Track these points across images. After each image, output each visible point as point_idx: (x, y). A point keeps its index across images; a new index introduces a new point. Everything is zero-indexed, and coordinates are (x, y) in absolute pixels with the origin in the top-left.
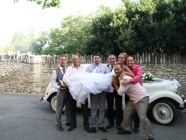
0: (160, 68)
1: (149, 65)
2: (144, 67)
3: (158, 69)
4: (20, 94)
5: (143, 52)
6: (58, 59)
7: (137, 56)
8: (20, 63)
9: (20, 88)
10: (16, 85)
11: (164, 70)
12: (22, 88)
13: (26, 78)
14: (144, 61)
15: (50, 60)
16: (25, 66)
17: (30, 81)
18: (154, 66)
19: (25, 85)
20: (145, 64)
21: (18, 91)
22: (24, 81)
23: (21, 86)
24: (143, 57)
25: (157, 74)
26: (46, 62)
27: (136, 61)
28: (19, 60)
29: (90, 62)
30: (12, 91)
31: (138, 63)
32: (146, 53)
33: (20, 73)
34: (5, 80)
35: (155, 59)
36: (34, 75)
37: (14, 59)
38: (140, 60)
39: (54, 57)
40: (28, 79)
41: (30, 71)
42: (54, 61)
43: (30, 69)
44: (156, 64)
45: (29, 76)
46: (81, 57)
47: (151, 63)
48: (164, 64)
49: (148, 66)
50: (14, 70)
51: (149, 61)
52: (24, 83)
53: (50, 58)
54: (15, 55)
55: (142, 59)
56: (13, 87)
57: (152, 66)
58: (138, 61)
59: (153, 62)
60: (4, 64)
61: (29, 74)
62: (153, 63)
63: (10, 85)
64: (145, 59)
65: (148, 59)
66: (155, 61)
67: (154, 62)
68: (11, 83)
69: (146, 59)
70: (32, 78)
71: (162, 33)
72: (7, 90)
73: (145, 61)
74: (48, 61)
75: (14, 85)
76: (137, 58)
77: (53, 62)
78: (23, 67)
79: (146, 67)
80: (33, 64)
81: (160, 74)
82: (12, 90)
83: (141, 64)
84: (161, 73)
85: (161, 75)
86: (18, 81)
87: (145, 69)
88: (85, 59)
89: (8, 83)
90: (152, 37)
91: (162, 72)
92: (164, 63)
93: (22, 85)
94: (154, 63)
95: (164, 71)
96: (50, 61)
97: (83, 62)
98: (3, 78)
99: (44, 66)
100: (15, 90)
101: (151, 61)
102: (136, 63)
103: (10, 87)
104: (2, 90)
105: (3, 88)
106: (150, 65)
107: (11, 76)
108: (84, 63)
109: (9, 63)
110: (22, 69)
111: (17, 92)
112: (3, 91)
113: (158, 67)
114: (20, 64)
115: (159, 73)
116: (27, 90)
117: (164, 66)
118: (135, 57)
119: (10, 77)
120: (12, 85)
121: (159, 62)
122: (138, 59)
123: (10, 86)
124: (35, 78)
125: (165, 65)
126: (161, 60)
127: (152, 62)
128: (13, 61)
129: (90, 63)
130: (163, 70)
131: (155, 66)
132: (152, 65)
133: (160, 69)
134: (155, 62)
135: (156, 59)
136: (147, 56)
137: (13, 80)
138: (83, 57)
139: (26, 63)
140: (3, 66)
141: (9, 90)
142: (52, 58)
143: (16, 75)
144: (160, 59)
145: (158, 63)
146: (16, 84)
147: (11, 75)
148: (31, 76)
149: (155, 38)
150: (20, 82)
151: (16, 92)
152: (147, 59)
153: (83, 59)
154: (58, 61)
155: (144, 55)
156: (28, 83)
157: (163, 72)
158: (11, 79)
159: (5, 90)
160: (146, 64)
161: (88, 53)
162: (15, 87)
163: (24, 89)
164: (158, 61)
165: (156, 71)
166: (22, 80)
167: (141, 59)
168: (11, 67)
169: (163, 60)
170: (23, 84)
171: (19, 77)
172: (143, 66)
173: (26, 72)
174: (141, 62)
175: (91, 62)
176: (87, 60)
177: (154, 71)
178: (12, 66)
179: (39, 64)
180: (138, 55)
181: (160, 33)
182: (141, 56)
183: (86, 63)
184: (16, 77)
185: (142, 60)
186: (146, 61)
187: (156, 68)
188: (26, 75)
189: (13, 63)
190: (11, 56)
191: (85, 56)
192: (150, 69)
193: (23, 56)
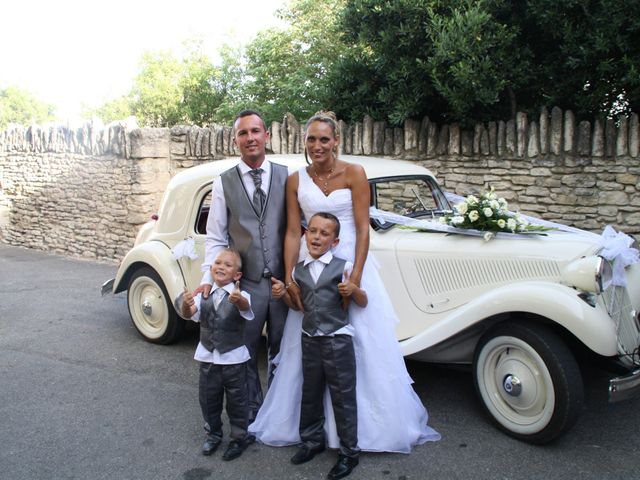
0: (612, 177)
1: (564, 165)
2: (546, 172)
3: (605, 181)
4: (104, 262)
5: (544, 108)
6: (225, 142)
7: (516, 126)
8: (101, 155)
9: (103, 244)
10: (93, 232)
11: (634, 186)
12: (109, 241)
13: (121, 207)
14: (543, 147)
15: (198, 143)
16: (117, 166)
17: (131, 219)
18: (587, 169)
19: (117, 231)
20: (549, 159)
21: (100, 251)
22: (113, 219)
23: (108, 236)
24: (543, 131)
25: (601, 202)
26: (188, 151)
27: (510, 145)
28: (100, 147)
30: (82, 252)
31: (520, 154)
32: (554, 113)
33: (101, 191)
34: (64, 214)
35: (591, 139)
36: (143, 198)
37: (85, 142)
38: (527, 145)
39: (213, 134)
40: (126, 212)
41: (132, 184)
42: (213, 147)
43: (129, 178)
44: (595, 162)
45: (128, 199)
47: (575, 154)
48: (634, 158)
49: (561, 170)
50: (86, 181)
51: (568, 146)
52: (113, 224)
53: (200, 139)
54: (86, 130)
55: (538, 137)
56: (85, 239)
57: (579, 169)
58: (520, 146)
59: (582, 152)
60: (58, 161)
61: (128, 193)
62: (584, 156)
63: (77, 230)
64: (548, 137)
65: (563, 140)
66: (591, 148)
67: (586, 152)
68: (80, 224)
69: (556, 138)
70: (136, 207)
71: (627, 24)
72: (70, 248)
73: (549, 145)
74: (193, 146)
75: (88, 232)
76: (516, 133)
77: (210, 151)
78: (111, 171)
79: (553, 172)
80: (140, 159)
81: (613, 202)
82: (83, 248)
83: (533, 161)
84: (619, 197)
85: (615, 209)
86: (97, 219)
87: (549, 180)
89: (71, 224)
90: (581, 41)
91: (621, 194)
92: (635, 154)
93: (110, 231)
94: (590, 156)
95: (629, 189)
96: (198, 147)
98: (58, 208)
99: (182, 167)
100: (92, 249)
101: (575, 146)
102: (512, 154)
103: (78, 237)
104: (55, 248)
105: (58, 242)
106: (569, 162)
107: (78, 200)
109: (72, 155)
110: (107, 176)
111: (97, 255)
112: (58, 250)
113: (605, 171)
114: (102, 158)
115: (607, 198)
116: (123, 250)
117: (630, 169)
118: (510, 130)
119: (77, 203)
120: (83, 231)
121: (610, 153)
122: (520, 136)
123: (78, 234)
124: (146, 208)
125: (634, 163)
126: (620, 143)
127: (580, 149)
128: (83, 149)
130: (625, 185)
131: (593, 169)
132: (580, 165)
133: (615, 180)
134: (591, 152)
135: (597, 137)
136: (557, 125)
137: (84, 213)
139: (120, 156)
140: (55, 166)
141: (74, 249)
142: (207, 136)
143: (91, 199)
144: (615, 139)
145: (605, 157)
146: (92, 229)
147: (78, 197)
148: (133, 200)
149: (591, 46)
150: (104, 221)
151: (93, 254)
152: (558, 136)
154: (226, 148)
155: (549, 120)
156: (125, 226)
157: (628, 194)
158: (77, 211)
159: (63, 246)
160: (554, 158)
162: (90, 239)
163: (114, 246)
164: (604, 149)
165: (595, 190)
166: (108, 213)
167: (533, 140)
168: (78, 170)
169: (627, 145)
170: (113, 230)
171: (99, 203)
172: (542, 169)
173: (120, 187)
174: (533, 150)
177: (584, 190)
178: (81, 167)
179: (164, 160)
180: (521, 123)
181: (617, 22)
182: (533, 127)
184: (92, 203)
185: (539, 144)
186: (555, 149)
187: (598, 179)
188: (120, 196)
189: (83, 157)
190: (76, 133)
192: (568, 183)
193: (110, 131)
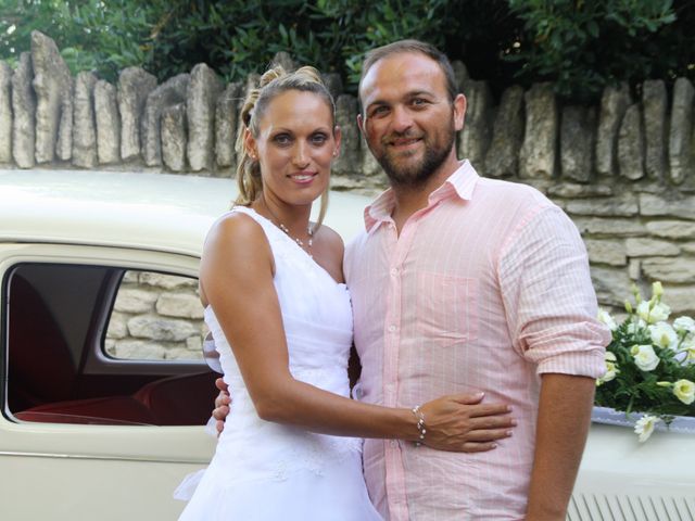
29: (186, 161)
46: (82, 94)
88: (128, 118)
97: (106, 152)
108: (120, 162)
129: (176, 162)
138: (101, 100)
153: (105, 118)
161: (175, 52)
175: (198, 158)
176: (151, 134)
183: (139, 161)
191: (135, 87)
